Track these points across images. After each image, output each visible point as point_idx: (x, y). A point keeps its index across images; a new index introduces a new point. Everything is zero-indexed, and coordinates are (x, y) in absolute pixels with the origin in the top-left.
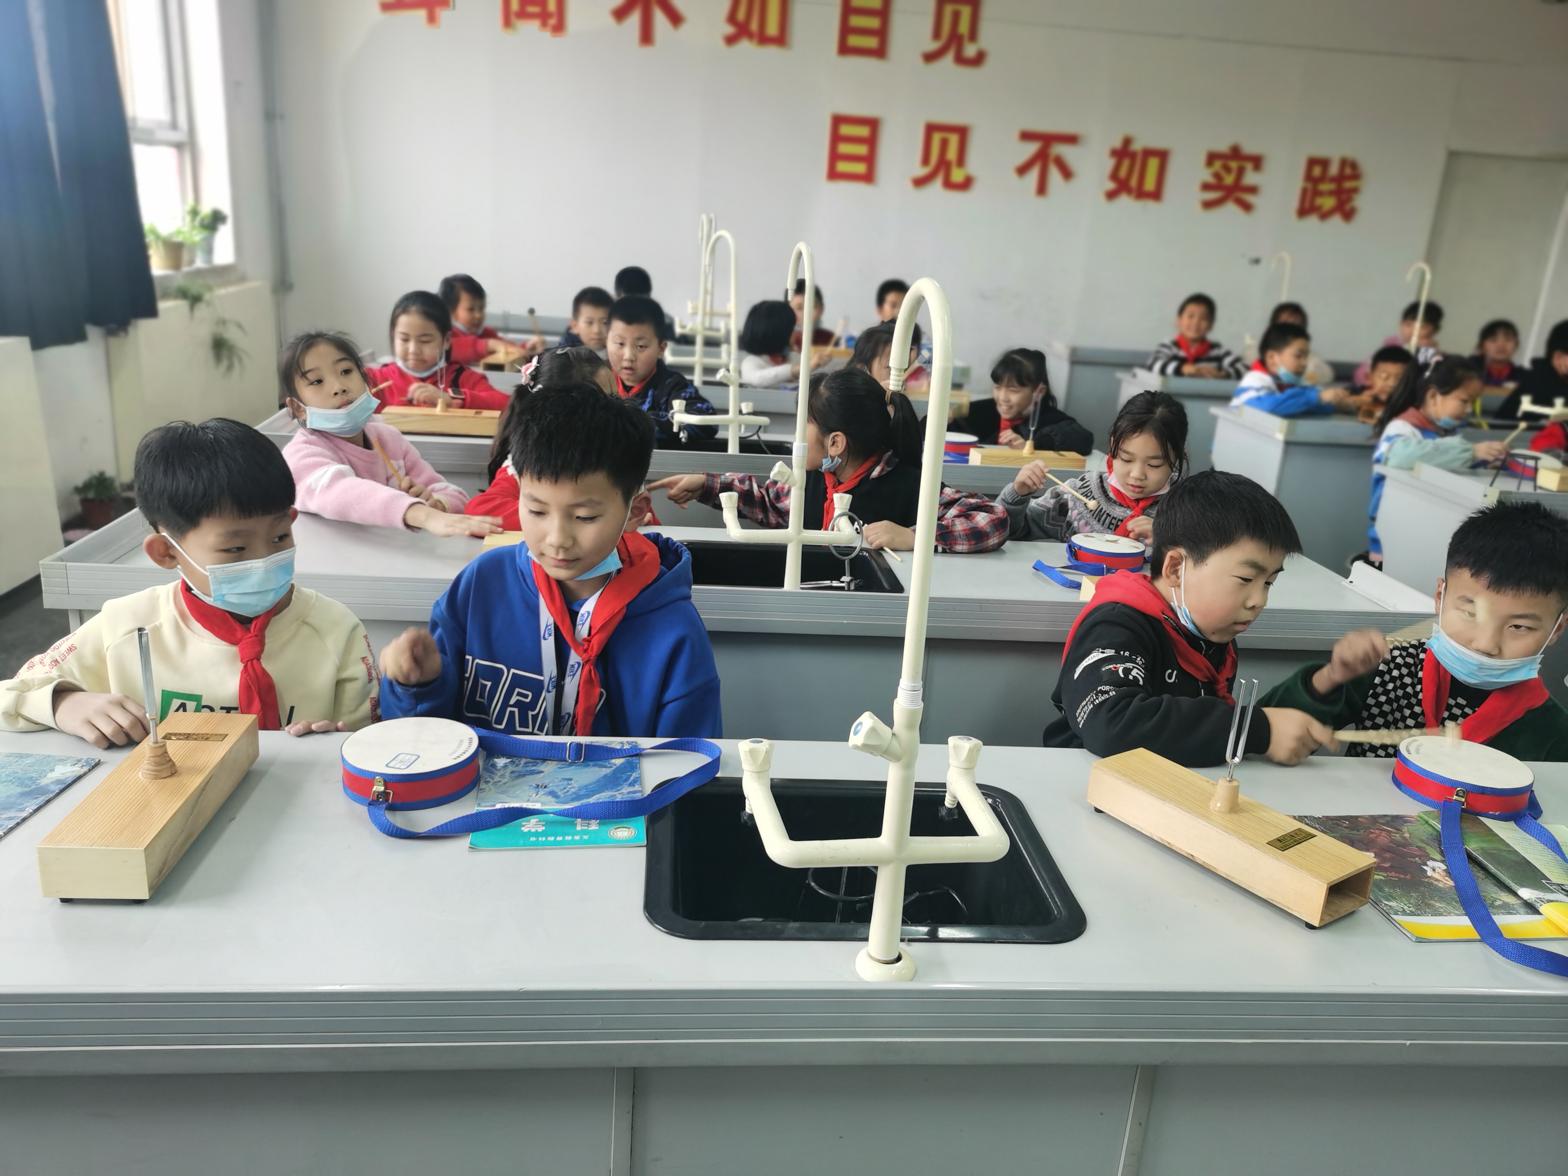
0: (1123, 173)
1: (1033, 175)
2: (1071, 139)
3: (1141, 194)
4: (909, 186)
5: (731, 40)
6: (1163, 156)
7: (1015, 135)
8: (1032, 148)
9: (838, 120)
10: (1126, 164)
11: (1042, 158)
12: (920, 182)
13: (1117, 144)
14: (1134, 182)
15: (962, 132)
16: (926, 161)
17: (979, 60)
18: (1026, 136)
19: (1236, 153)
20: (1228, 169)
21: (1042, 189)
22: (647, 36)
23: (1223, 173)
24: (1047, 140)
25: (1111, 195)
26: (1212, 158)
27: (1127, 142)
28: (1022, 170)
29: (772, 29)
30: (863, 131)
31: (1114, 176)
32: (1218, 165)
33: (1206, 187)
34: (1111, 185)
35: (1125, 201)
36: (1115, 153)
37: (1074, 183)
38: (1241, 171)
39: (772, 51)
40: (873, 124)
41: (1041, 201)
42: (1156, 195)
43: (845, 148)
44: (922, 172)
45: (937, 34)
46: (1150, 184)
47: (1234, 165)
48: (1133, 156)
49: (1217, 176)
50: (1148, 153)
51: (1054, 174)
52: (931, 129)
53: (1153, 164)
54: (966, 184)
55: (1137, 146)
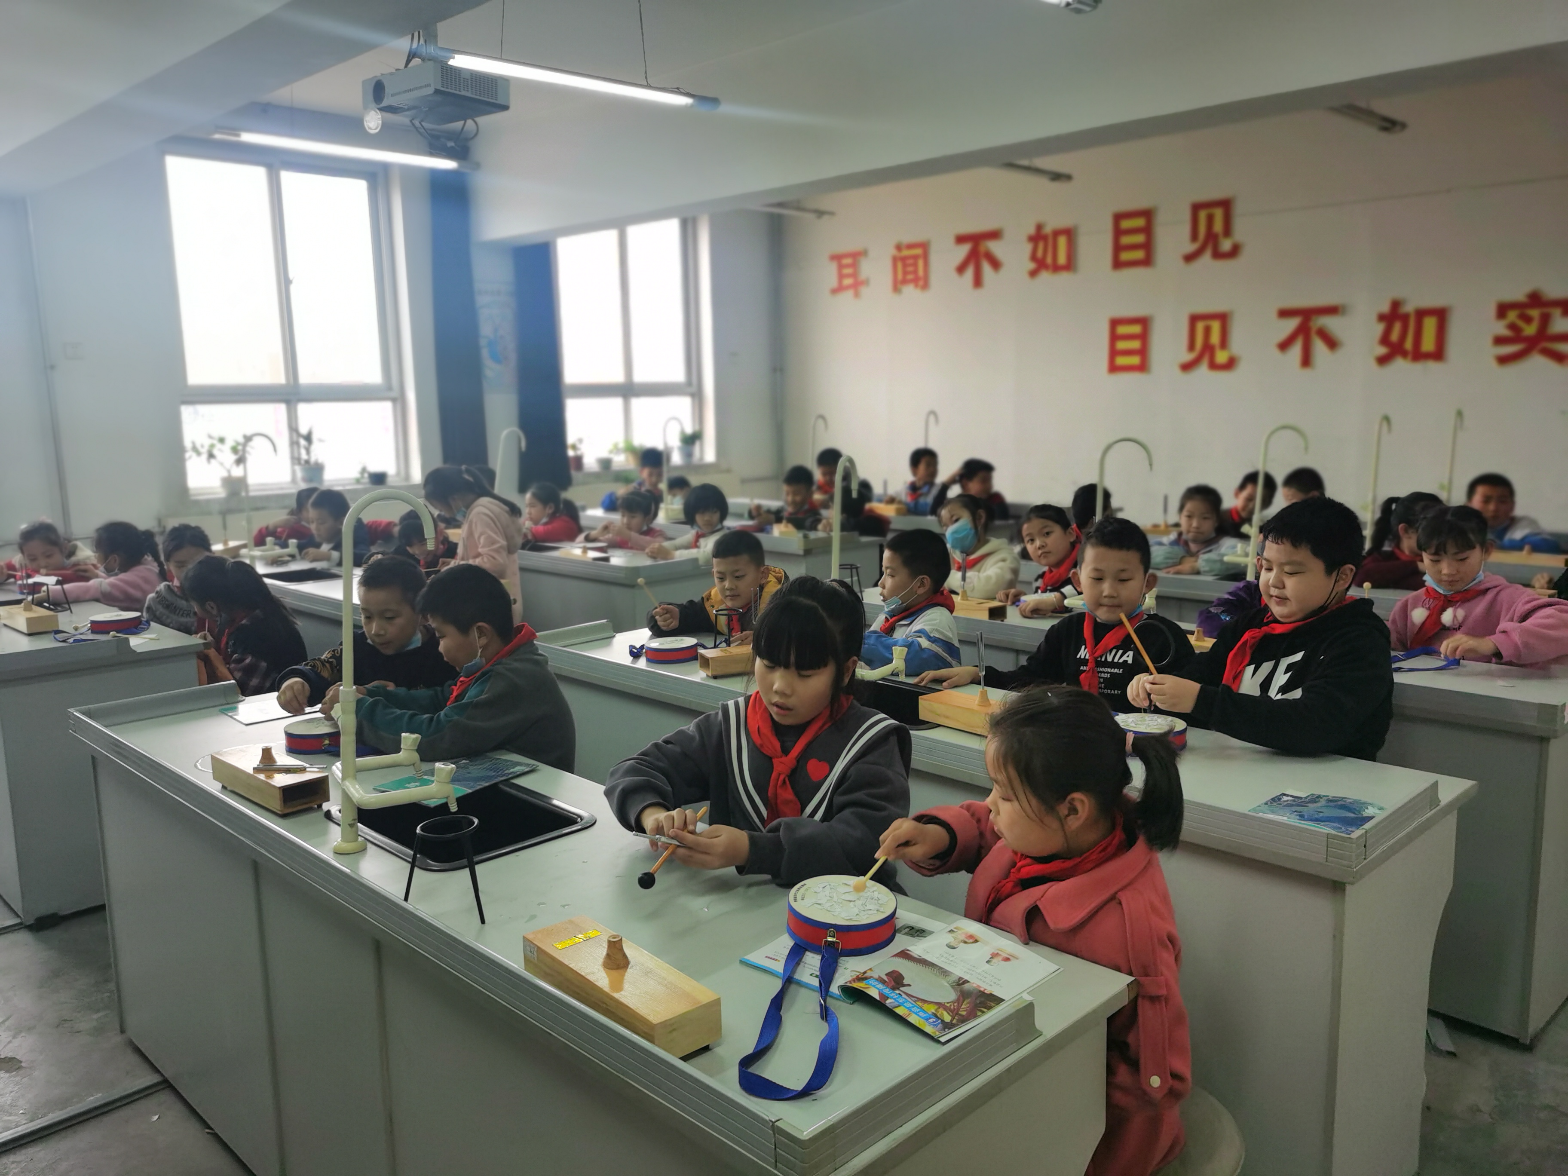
0: (1395, 336)
1: (1296, 350)
2: (1332, 310)
3: (1418, 355)
4: (1177, 371)
5: (1033, 274)
6: (1441, 315)
7: (1274, 314)
8: (1292, 324)
9: (1115, 323)
10: (1397, 328)
11: (1304, 332)
12: (1187, 367)
13: (1385, 308)
14: (1409, 345)
15: (1223, 318)
16: (1191, 347)
17: (1235, 252)
18: (1284, 313)
19: (1535, 299)
20: (1528, 320)
21: (1307, 361)
22: (978, 282)
23: (1521, 324)
24: (1307, 314)
25: (1383, 360)
26: (1502, 310)
27: (1396, 305)
28: (1284, 346)
29: (1062, 260)
30: (1136, 329)
31: (1385, 340)
32: (1512, 316)
33: (1499, 341)
34: (1382, 350)
35: (1400, 364)
36: (1382, 318)
37: (1340, 353)
38: (1545, 320)
39: (1064, 276)
40: (1144, 322)
41: (1307, 372)
42: (1438, 355)
43: (1121, 345)
44: (1188, 357)
45: (1194, 236)
46: (1428, 344)
47: (1535, 313)
48: (1405, 318)
49: (1512, 327)
50: (1421, 314)
51: (1319, 347)
52: (1194, 319)
53: (1430, 325)
54: (1230, 364)
55: (1409, 308)
